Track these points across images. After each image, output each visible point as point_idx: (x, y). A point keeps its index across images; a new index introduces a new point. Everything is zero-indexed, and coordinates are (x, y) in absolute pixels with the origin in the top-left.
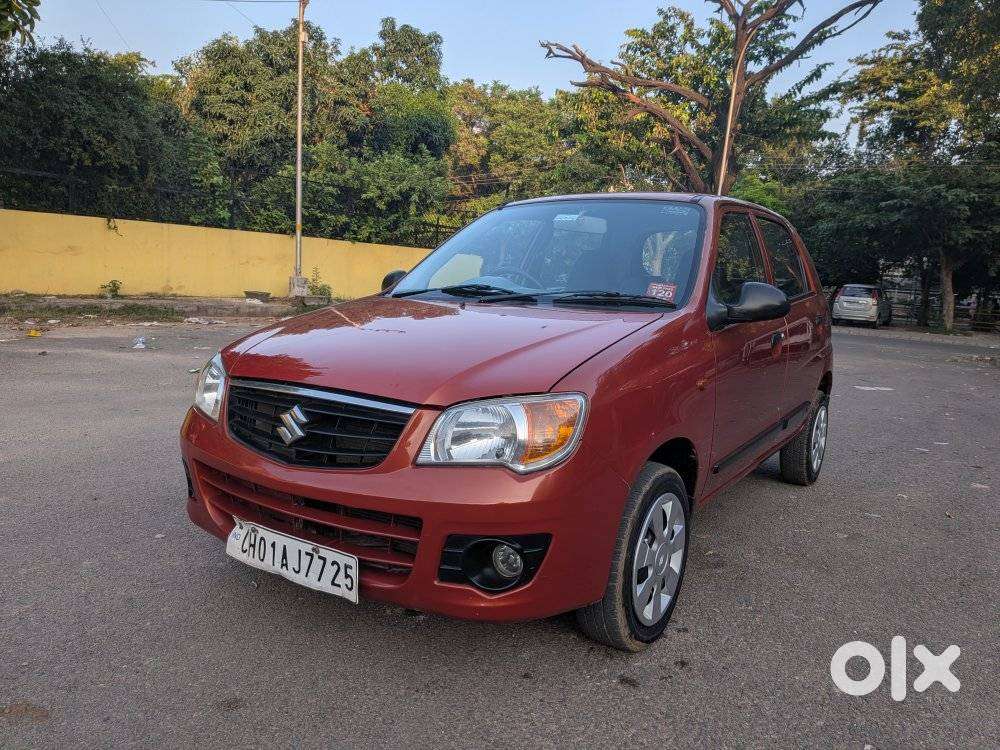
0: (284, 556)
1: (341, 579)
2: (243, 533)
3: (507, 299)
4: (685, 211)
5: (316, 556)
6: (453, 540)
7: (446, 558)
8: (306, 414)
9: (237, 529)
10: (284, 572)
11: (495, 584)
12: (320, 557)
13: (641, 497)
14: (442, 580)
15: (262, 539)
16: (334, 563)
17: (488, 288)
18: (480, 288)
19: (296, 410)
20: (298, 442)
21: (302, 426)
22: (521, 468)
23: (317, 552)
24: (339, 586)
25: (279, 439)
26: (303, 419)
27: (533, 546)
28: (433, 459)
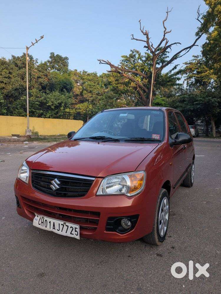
0: (54, 225)
1: (74, 232)
2: (39, 218)
3: (111, 140)
4: (158, 113)
5: (65, 225)
6: (110, 219)
7: (108, 224)
8: (59, 181)
9: (36, 217)
10: (54, 230)
11: (124, 231)
12: (66, 226)
13: (159, 199)
14: (106, 231)
15: (46, 220)
16: (71, 227)
17: (104, 137)
18: (102, 137)
19: (56, 180)
20: (58, 190)
21: (58, 185)
22: (129, 195)
23: (65, 224)
24: (73, 234)
25: (51, 189)
26: (59, 182)
27: (134, 218)
28: (101, 193)
